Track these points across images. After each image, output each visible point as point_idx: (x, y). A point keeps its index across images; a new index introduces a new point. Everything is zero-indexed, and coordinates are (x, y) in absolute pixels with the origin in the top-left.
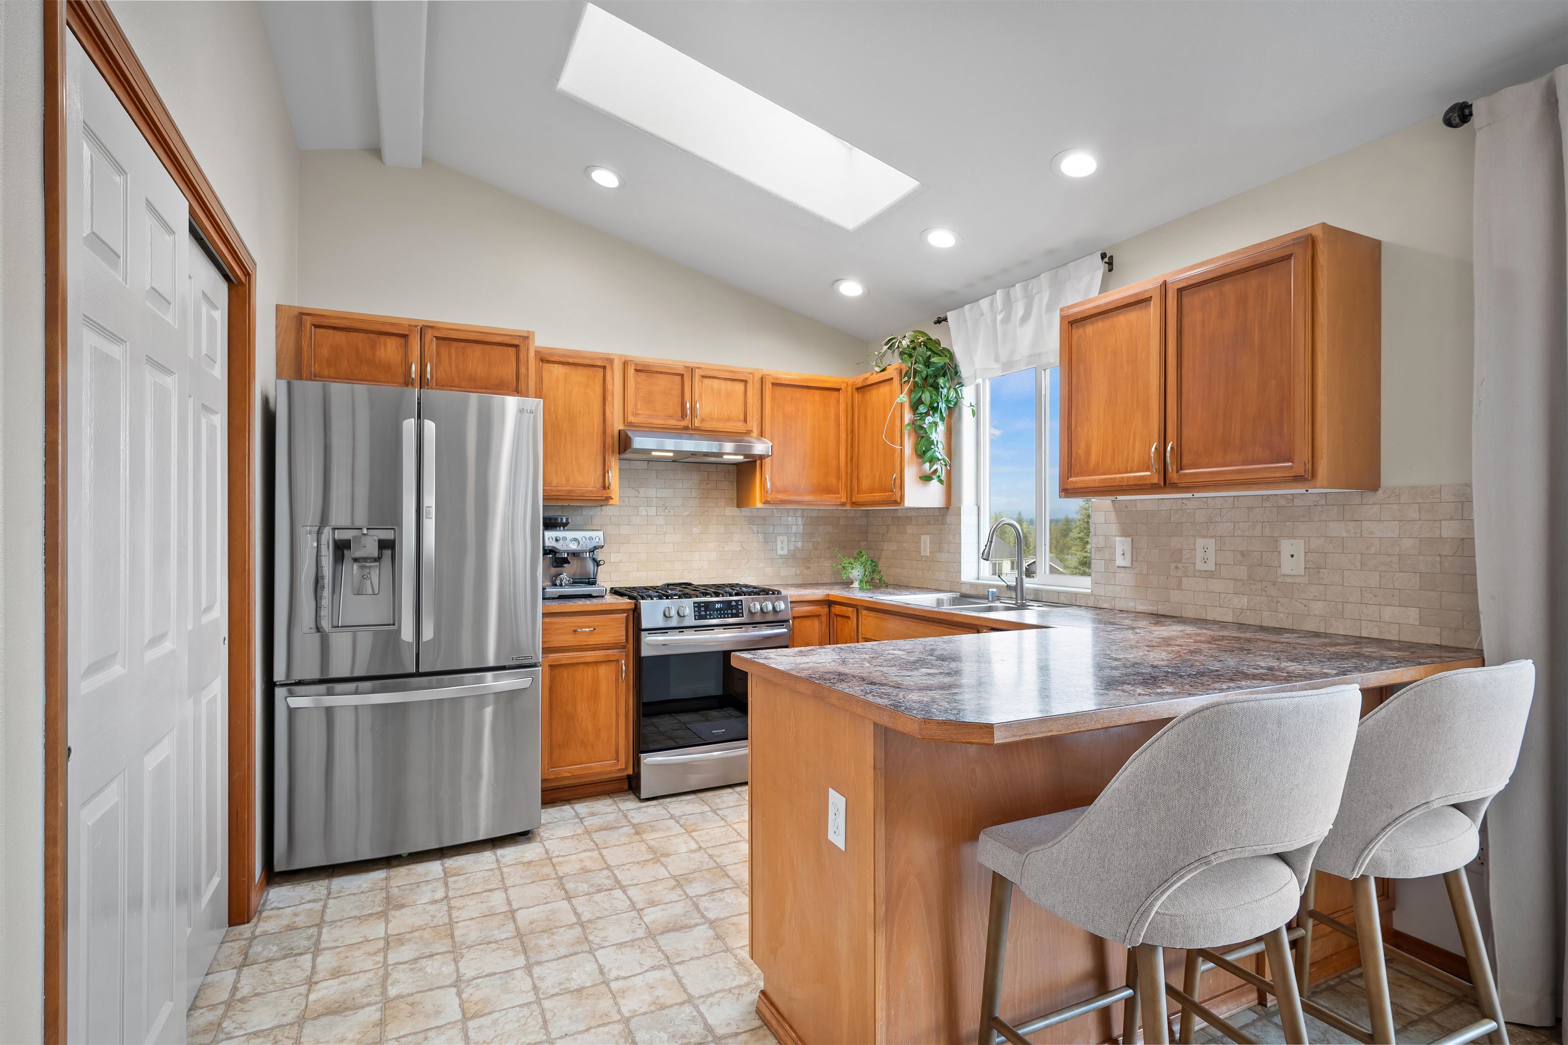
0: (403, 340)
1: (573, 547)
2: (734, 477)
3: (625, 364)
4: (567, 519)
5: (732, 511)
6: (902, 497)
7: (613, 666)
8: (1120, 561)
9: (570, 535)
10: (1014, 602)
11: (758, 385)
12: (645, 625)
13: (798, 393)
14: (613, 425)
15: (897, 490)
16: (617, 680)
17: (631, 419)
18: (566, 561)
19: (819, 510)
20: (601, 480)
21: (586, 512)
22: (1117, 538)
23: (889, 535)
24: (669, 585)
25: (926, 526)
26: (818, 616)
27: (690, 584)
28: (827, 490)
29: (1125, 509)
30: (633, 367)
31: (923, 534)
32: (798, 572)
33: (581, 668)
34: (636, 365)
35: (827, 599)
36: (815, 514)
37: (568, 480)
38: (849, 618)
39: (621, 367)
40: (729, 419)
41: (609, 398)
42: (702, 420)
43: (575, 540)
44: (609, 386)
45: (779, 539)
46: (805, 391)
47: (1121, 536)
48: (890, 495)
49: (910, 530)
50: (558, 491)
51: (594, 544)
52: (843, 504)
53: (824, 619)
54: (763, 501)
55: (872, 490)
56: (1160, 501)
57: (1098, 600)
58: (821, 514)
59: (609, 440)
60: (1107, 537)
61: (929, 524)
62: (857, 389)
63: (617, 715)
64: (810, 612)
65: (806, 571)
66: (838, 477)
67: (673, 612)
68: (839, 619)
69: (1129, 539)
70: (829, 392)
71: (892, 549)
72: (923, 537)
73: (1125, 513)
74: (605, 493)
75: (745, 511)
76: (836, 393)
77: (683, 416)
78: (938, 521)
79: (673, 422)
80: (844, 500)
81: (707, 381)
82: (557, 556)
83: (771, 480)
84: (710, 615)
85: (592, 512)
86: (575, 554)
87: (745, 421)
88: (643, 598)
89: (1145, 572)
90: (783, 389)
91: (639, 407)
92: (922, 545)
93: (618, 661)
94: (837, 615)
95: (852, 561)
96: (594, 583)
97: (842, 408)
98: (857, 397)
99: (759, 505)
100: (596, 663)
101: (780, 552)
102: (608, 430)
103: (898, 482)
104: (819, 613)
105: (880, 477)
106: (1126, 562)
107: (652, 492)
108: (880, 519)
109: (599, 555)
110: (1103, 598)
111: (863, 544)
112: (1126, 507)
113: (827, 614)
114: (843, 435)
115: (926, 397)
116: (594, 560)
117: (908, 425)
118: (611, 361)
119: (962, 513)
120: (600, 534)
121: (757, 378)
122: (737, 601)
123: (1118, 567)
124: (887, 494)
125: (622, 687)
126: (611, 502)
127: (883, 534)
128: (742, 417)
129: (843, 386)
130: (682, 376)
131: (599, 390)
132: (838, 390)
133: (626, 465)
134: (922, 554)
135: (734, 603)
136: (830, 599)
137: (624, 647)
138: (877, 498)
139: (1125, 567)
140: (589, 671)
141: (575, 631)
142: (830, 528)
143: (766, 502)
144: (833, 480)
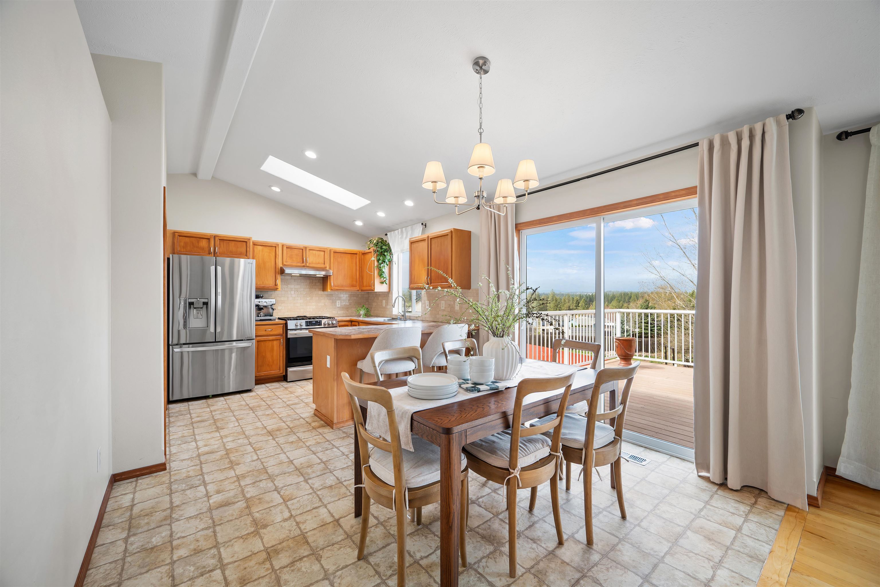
0: (208, 240)
1: (265, 304)
2: (322, 281)
3: (283, 246)
4: (263, 295)
5: (321, 292)
6: (374, 288)
7: (278, 341)
8: (427, 307)
9: (263, 300)
11: (329, 252)
12: (289, 328)
13: (342, 255)
14: (278, 265)
15: (373, 286)
16: (280, 345)
17: (285, 263)
18: (262, 309)
19: (351, 292)
20: (274, 283)
21: (269, 293)
22: (427, 301)
24: (298, 316)
25: (383, 298)
27: (306, 316)
28: (353, 286)
29: (428, 293)
30: (286, 247)
31: (381, 300)
32: (344, 312)
33: (268, 342)
34: (286, 246)
35: (350, 320)
36: (350, 294)
37: (263, 283)
39: (281, 246)
40: (319, 263)
41: (277, 256)
42: (310, 264)
43: (265, 302)
44: (277, 253)
45: (337, 301)
46: (345, 254)
48: (371, 288)
50: (260, 286)
51: (272, 303)
52: (358, 290)
55: (366, 286)
58: (353, 294)
59: (277, 270)
60: (424, 301)
61: (385, 297)
62: (362, 254)
63: (280, 356)
64: (345, 324)
65: (347, 312)
66: (356, 282)
67: (298, 324)
70: (353, 255)
71: (373, 305)
74: (276, 287)
75: (325, 293)
76: (356, 255)
77: (303, 262)
78: (387, 296)
79: (299, 264)
80: (358, 289)
81: (311, 251)
82: (259, 307)
83: (333, 283)
84: (311, 325)
85: (271, 293)
86: (265, 307)
87: (324, 264)
88: (288, 320)
89: (432, 310)
90: (337, 254)
91: (288, 259)
92: (383, 304)
93: (280, 340)
94: (353, 325)
95: (361, 308)
96: (272, 316)
97: (357, 260)
98: (362, 256)
99: (329, 290)
100: (273, 340)
101: (338, 306)
102: (277, 267)
103: (373, 284)
104: (348, 325)
105: (369, 282)
107: (292, 286)
108: (372, 295)
109: (274, 307)
111: (367, 303)
113: (350, 325)
114: (358, 269)
115: (381, 258)
116: (272, 308)
117: (376, 266)
118: (278, 245)
119: (393, 294)
120: (274, 300)
121: (328, 250)
122: (320, 321)
123: (427, 309)
125: (282, 347)
126: (278, 290)
127: (373, 300)
128: (323, 263)
129: (358, 253)
130: (303, 249)
131: (274, 254)
132: (356, 254)
133: (283, 277)
134: (383, 306)
135: (319, 321)
137: (282, 335)
138: (367, 289)
140: (270, 343)
141: (266, 330)
142: (355, 298)
143: (332, 290)
144: (355, 283)
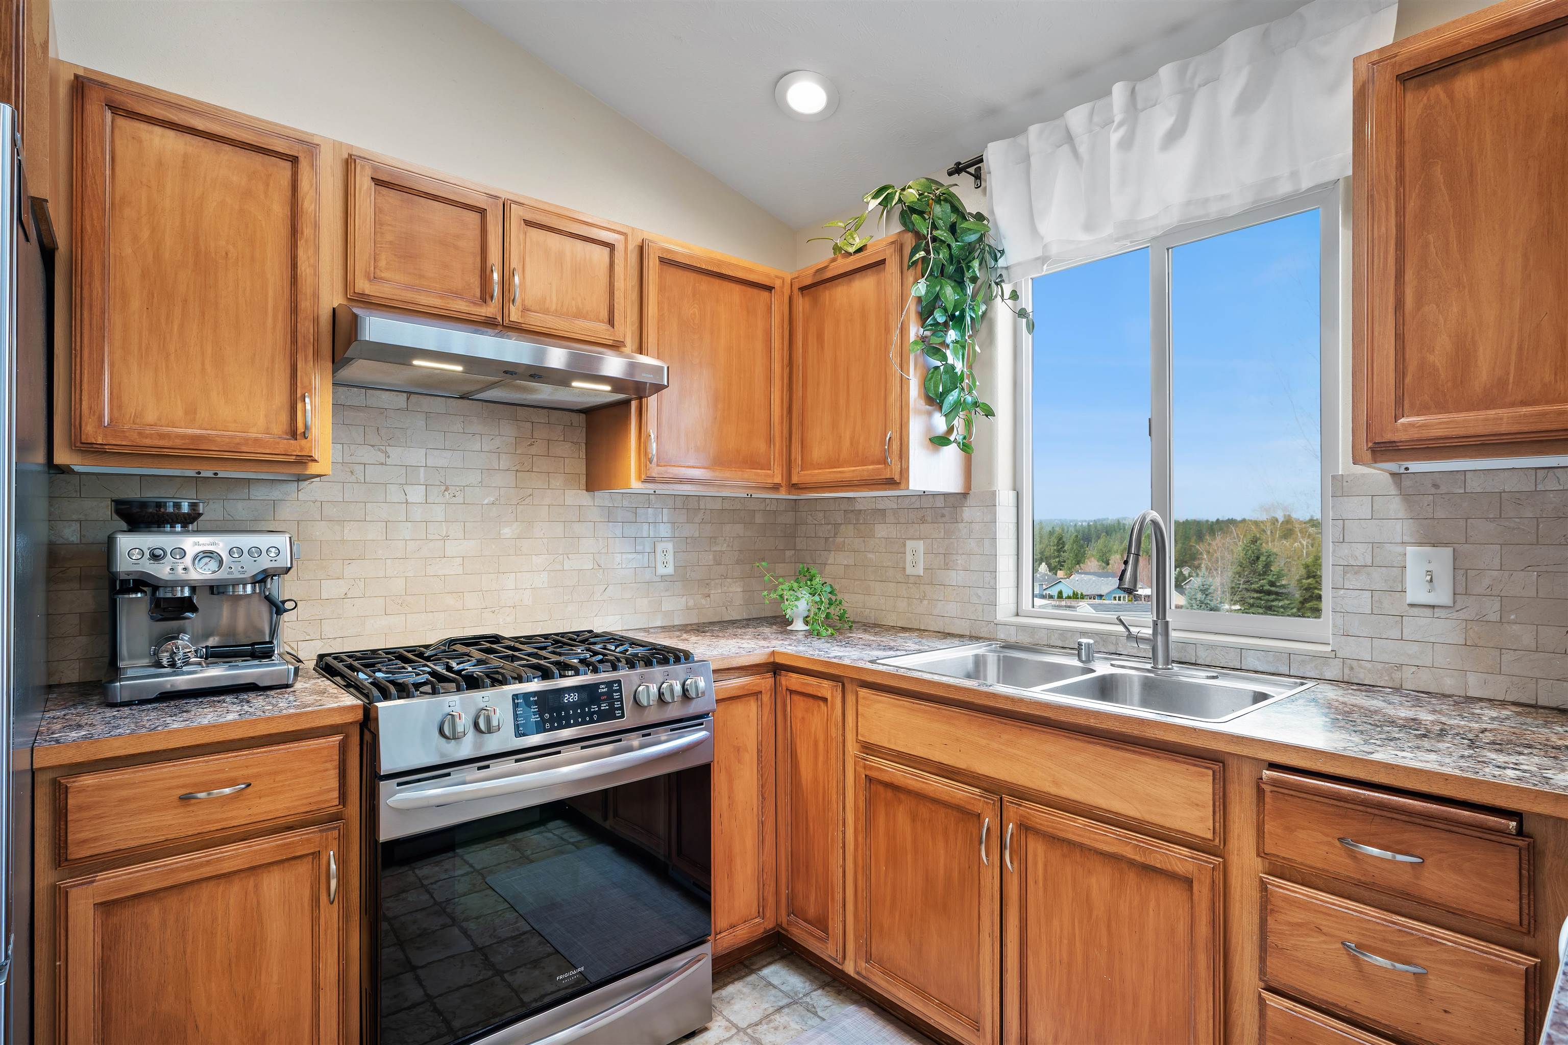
1: (203, 573)
2: (580, 436)
3: (350, 163)
4: (193, 506)
5: (578, 497)
6: (904, 472)
7: (304, 869)
8: (1416, 592)
9: (192, 544)
10: (1149, 666)
11: (633, 258)
12: (387, 765)
13: (705, 284)
14: (316, 296)
15: (893, 460)
16: (315, 901)
17: (363, 285)
18: (188, 605)
19: (724, 498)
20: (284, 417)
21: (259, 493)
22: (1410, 549)
23: (839, 540)
24: (452, 642)
25: (917, 525)
26: (757, 694)
27: (496, 639)
28: (752, 462)
29: (1433, 491)
30: (368, 173)
31: (909, 539)
32: (691, 603)
33: (205, 891)
34: (375, 169)
35: (772, 660)
36: (718, 505)
37: (191, 412)
38: (825, 700)
39: (339, 167)
40: (579, 315)
41: (307, 231)
42: (525, 310)
43: (209, 554)
44: (307, 205)
45: (659, 547)
46: (717, 282)
47: (1421, 544)
48: (878, 469)
49: (881, 531)
50: (162, 436)
51: (265, 563)
52: (776, 488)
53: (766, 698)
54: (643, 477)
55: (834, 463)
57: (1352, 668)
58: (727, 505)
59: (306, 328)
60: (1375, 545)
61: (923, 520)
62: (803, 289)
63: (316, 987)
64: (742, 687)
65: (703, 602)
66: (770, 440)
67: (464, 723)
68: (796, 698)
69: (1449, 551)
70: (755, 291)
71: (846, 563)
72: (910, 544)
73: (1431, 497)
74: (296, 447)
75: (602, 497)
76: (765, 294)
77: (485, 296)
78: (943, 516)
79: (461, 306)
80: (778, 480)
81: (534, 233)
82: (161, 594)
83: (659, 438)
84: (551, 720)
85: (276, 493)
86: (215, 589)
87: (611, 322)
88: (386, 696)
89: (1495, 617)
90: (679, 273)
91: (382, 263)
92: (909, 557)
93: (316, 855)
94: (792, 692)
95: (795, 585)
96: (267, 654)
97: (776, 320)
98: (801, 303)
99: (636, 485)
100: (253, 870)
101: (661, 570)
102: (305, 304)
103: (895, 446)
104: (757, 689)
105: (852, 439)
106: (1442, 596)
107: (416, 456)
108: (821, 515)
109: (283, 589)
110: (1368, 665)
112: (1436, 486)
113: (771, 690)
114: (777, 367)
115: (949, 294)
116: (269, 599)
117: (915, 342)
118: (312, 147)
119: (997, 504)
120: (282, 541)
121: (633, 245)
122: (609, 684)
123: (1412, 605)
124: (871, 467)
125: (330, 915)
126: (313, 469)
127: (827, 539)
128: (604, 314)
129: (778, 284)
130: (482, 212)
131: (279, 209)
132: (769, 289)
133: (355, 397)
134: (909, 570)
135: (603, 689)
136: (779, 660)
137: (336, 817)
138: (847, 475)
139: (1433, 607)
140: (235, 889)
141: (186, 799)
142: (739, 529)
143: (650, 480)
144: (760, 445)
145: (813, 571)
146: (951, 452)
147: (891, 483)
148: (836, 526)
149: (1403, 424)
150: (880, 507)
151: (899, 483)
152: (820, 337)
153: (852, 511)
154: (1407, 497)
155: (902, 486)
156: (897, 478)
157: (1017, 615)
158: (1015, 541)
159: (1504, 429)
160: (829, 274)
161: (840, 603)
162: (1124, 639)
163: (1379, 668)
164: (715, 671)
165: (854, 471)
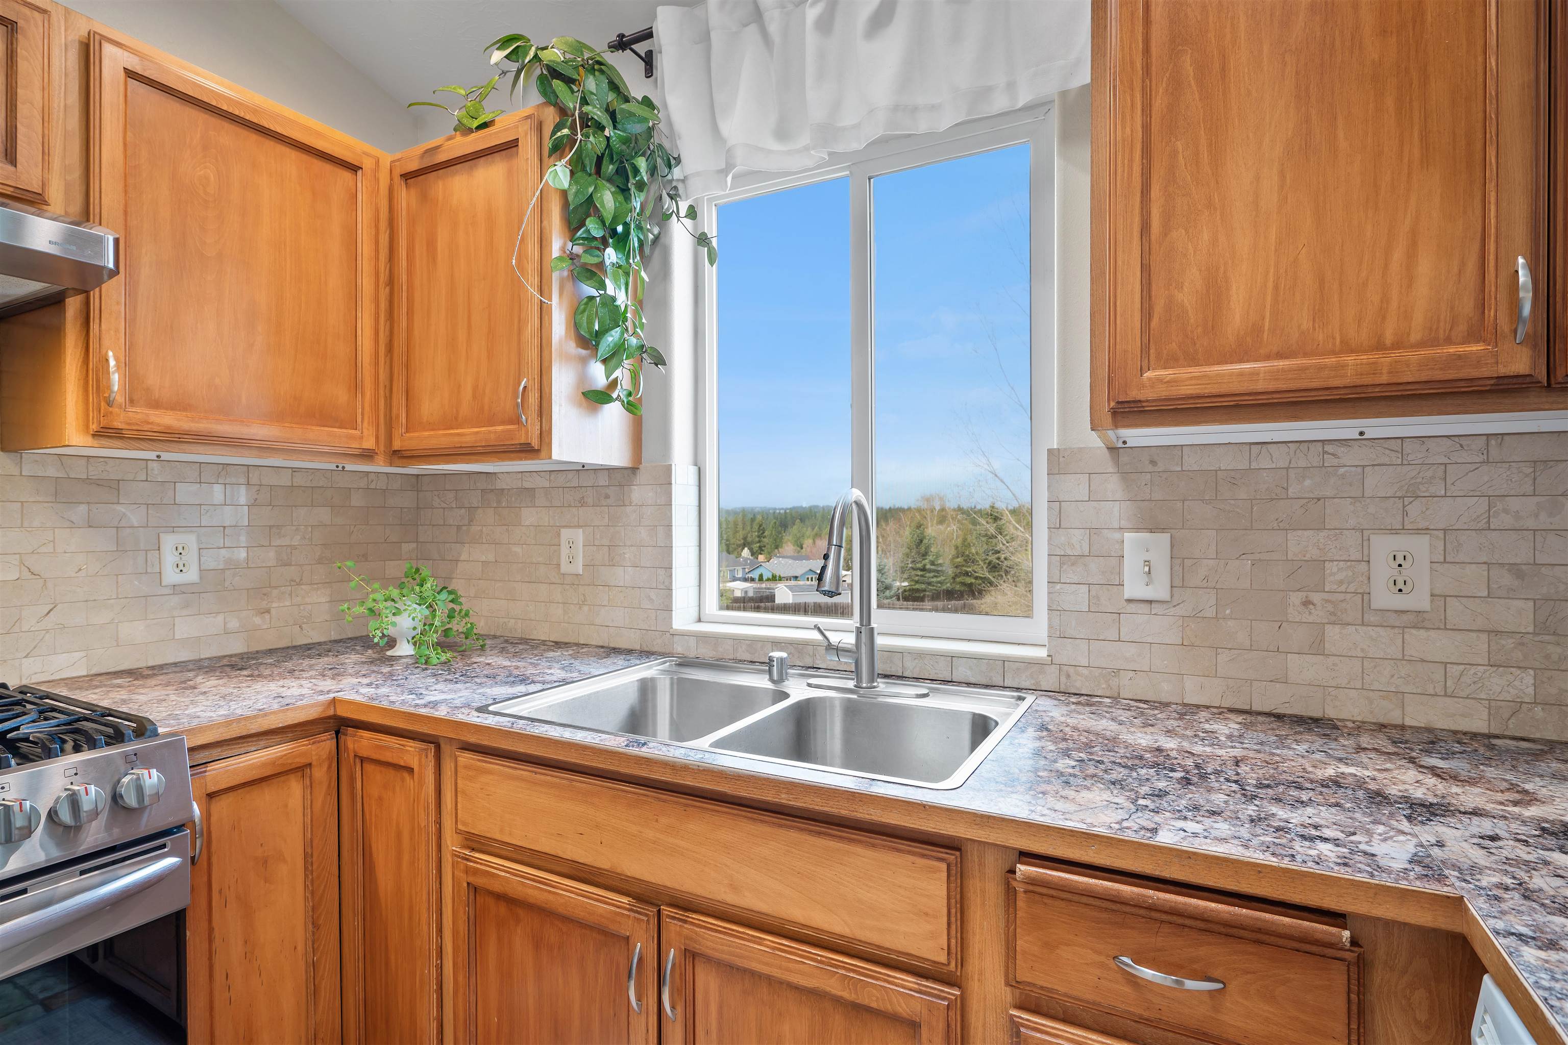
6: (545, 435)
8: (1134, 587)
10: (851, 684)
11: (70, 59)
15: (530, 419)
19: (294, 470)
22: (1129, 537)
23: (475, 529)
25: (574, 510)
26: (302, 769)
28: (323, 416)
29: (1150, 468)
31: (564, 527)
32: (234, 624)
35: (331, 712)
36: (285, 480)
38: (410, 770)
45: (169, 542)
46: (254, 137)
47: (1137, 530)
48: (510, 431)
49: (529, 516)
52: (367, 455)
53: (320, 773)
54: (94, 427)
55: (451, 421)
56: (1255, 449)
57: (1068, 676)
58: (299, 480)
60: (1093, 531)
61: (582, 503)
62: (408, 177)
64: (273, 763)
65: (257, 620)
66: (355, 386)
68: (369, 767)
69: (1166, 537)
70: (328, 167)
71: (484, 558)
72: (566, 534)
73: (1149, 476)
76: (347, 175)
78: (607, 497)
80: (369, 443)
83: (128, 365)
87: (10, 155)
89: (1210, 613)
92: (564, 551)
94: (363, 760)
95: (395, 593)
97: (364, 216)
98: (405, 197)
99: (79, 440)
101: (171, 576)
103: (533, 399)
104: (303, 761)
105: (475, 388)
106: (1159, 590)
108: (451, 495)
110: (1085, 672)
111: (406, 547)
112: (1153, 462)
113: (329, 758)
114: (366, 284)
115: (607, 199)
117: (560, 259)
119: (673, 482)
123: (1129, 601)
124: (500, 428)
127: (459, 527)
129: (367, 164)
132: (354, 168)
134: (565, 568)
136: (342, 712)
138: (468, 439)
139: (1151, 602)
142: (324, 514)
143: (106, 433)
144: (339, 394)
145: (425, 572)
146: (613, 412)
147: (528, 451)
148: (471, 509)
149: (1150, 379)
150: (527, 485)
151: (538, 451)
152: (431, 245)
153: (492, 490)
154: (1125, 475)
155: (543, 454)
156: (535, 443)
157: (699, 620)
158: (695, 529)
159: (1260, 386)
160: (442, 157)
161: (467, 615)
162: (822, 650)
163: (1097, 674)
164: (191, 750)
165: (477, 433)
